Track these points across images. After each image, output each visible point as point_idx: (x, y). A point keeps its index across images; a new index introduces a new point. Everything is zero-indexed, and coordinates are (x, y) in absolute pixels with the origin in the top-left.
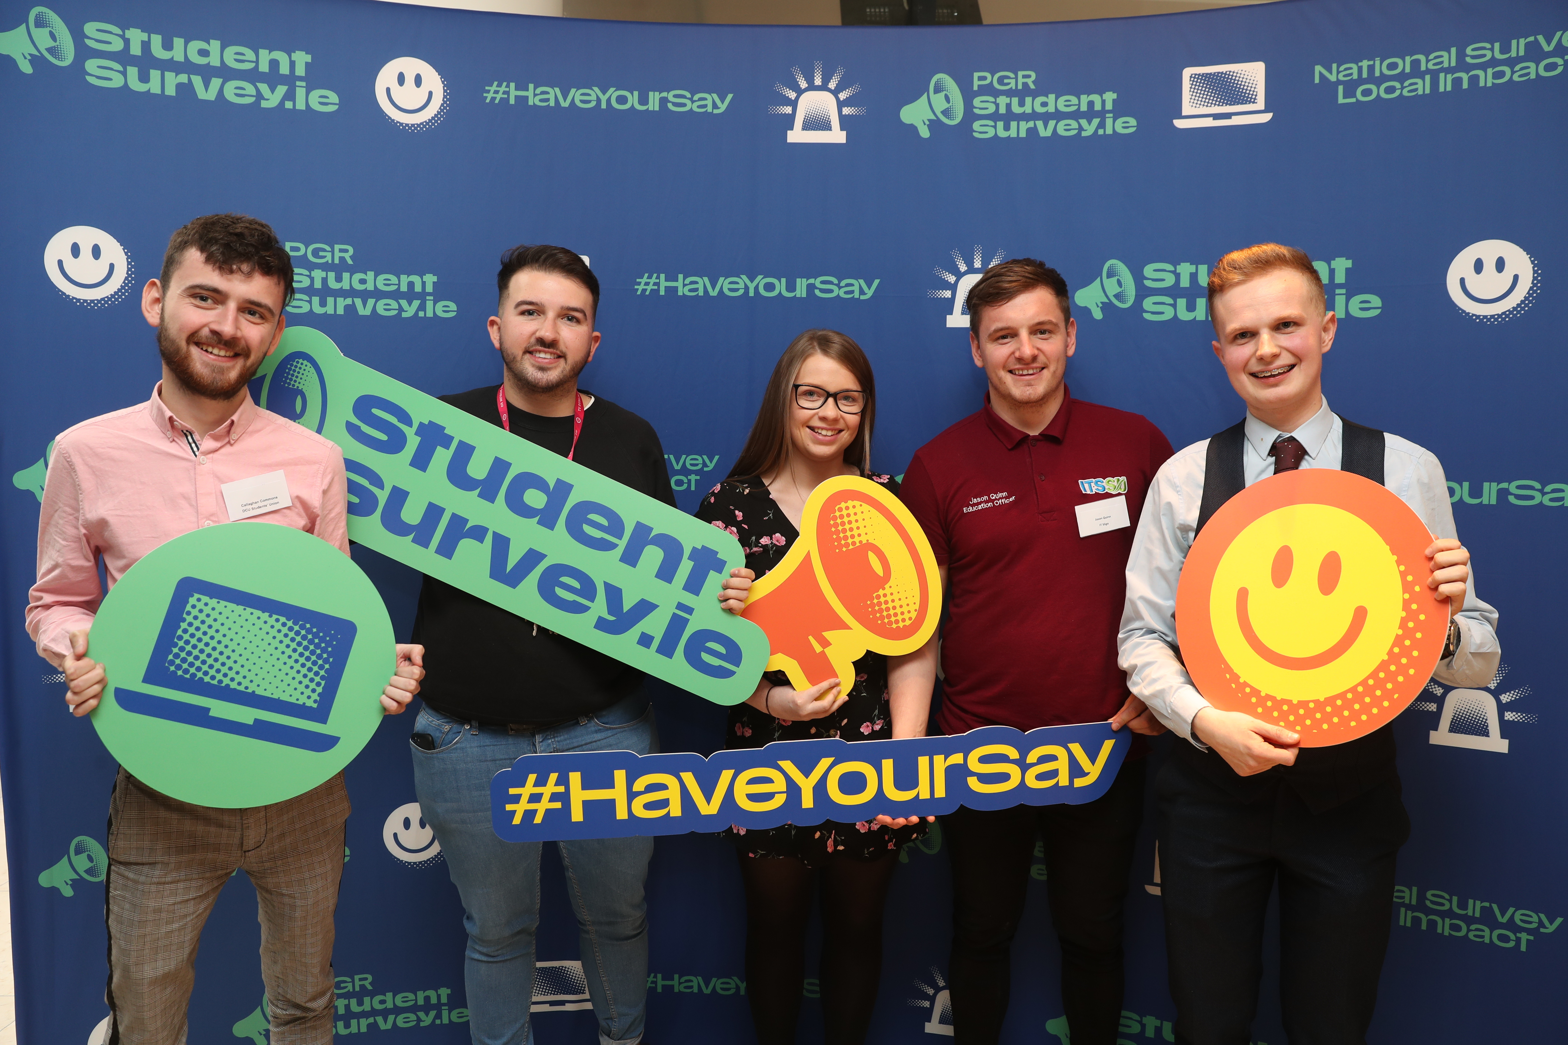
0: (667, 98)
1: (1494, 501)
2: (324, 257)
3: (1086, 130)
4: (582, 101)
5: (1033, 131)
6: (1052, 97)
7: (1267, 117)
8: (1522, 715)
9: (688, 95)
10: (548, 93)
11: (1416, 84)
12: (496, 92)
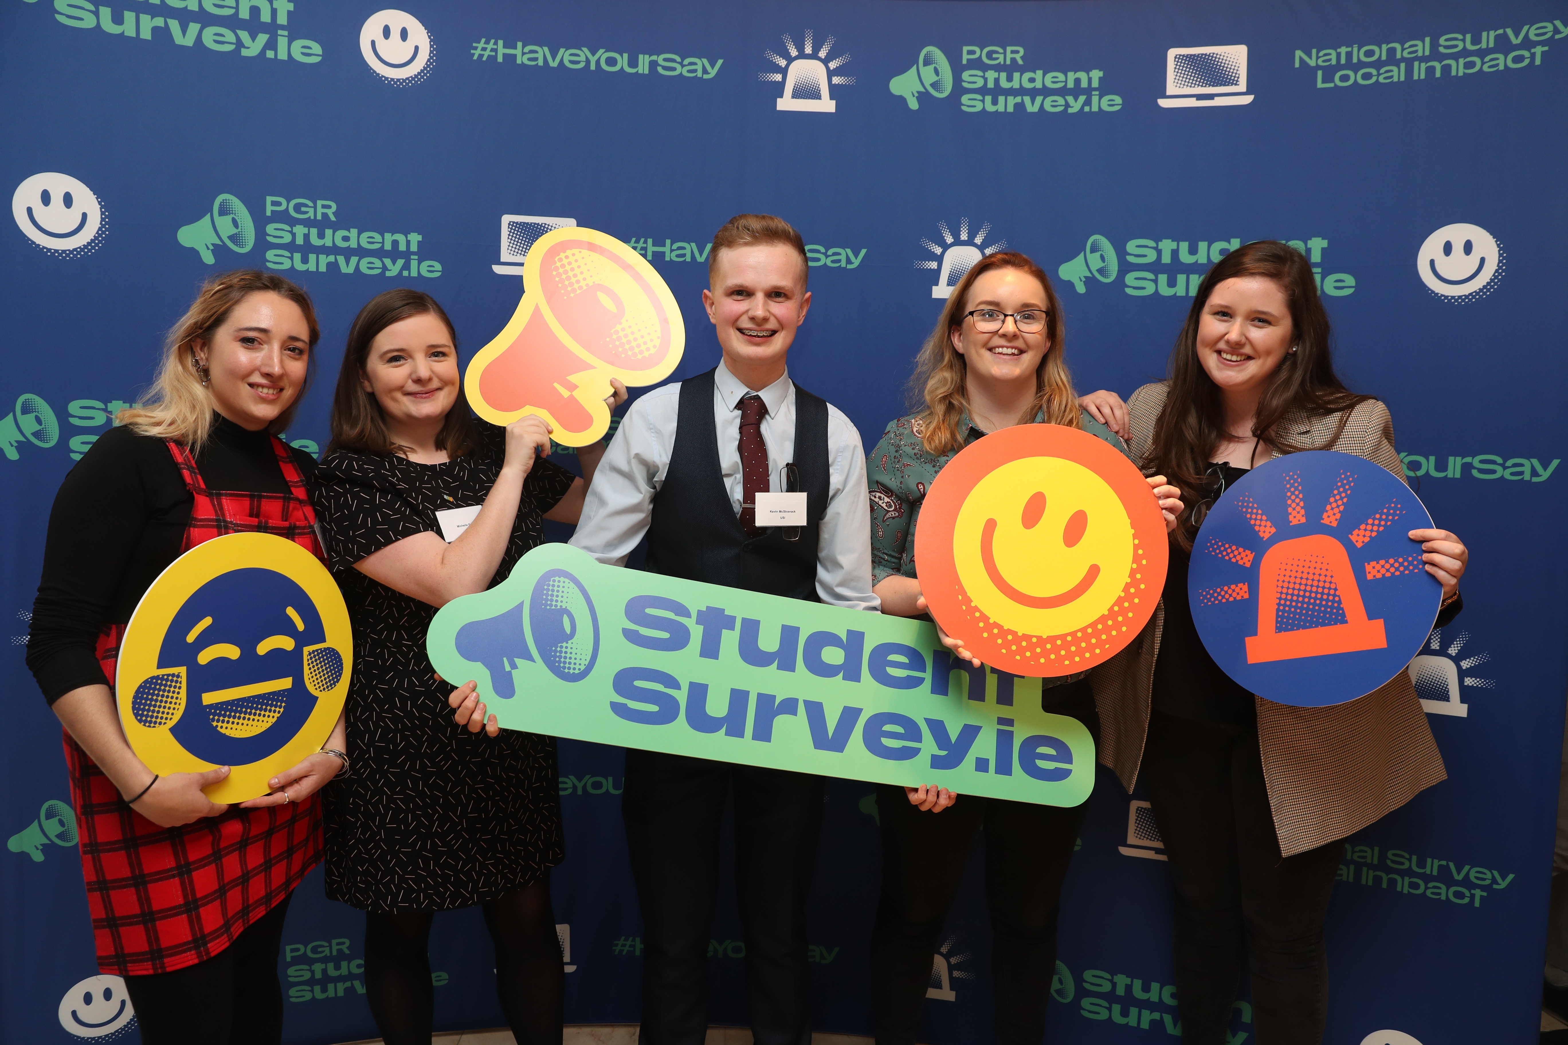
0: (657, 61)
1: (1458, 475)
2: (306, 213)
3: (1072, 107)
4: (571, 62)
5: (1020, 107)
6: (1040, 73)
7: (1248, 99)
8: (1480, 680)
9: (678, 59)
10: (536, 52)
11: (1392, 71)
12: (484, 49)
